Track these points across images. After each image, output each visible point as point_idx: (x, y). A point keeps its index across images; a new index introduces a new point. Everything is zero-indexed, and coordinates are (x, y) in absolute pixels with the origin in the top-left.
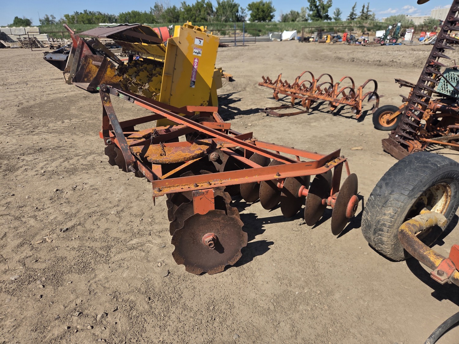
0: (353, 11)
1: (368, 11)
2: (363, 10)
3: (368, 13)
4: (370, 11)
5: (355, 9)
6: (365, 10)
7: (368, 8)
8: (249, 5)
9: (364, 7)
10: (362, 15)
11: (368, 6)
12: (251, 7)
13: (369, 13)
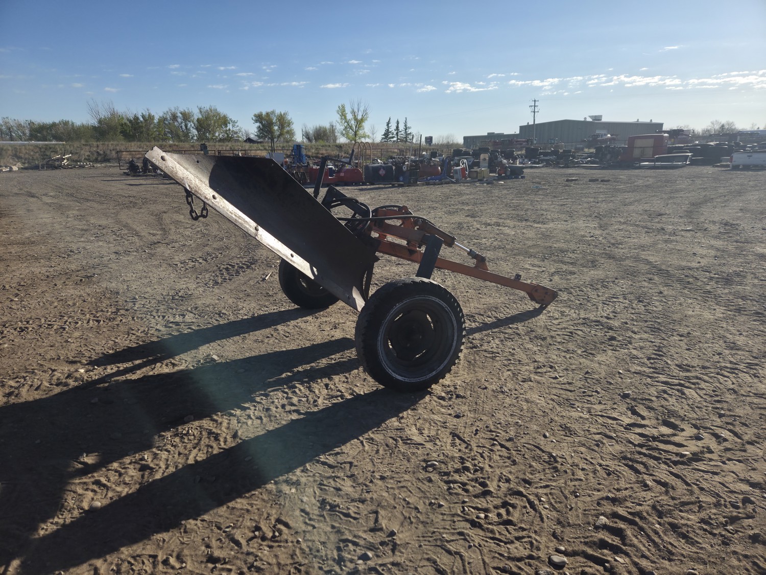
0: (388, 127)
1: (406, 129)
2: (397, 127)
5: (390, 125)
6: (401, 127)
7: (406, 126)
8: (255, 116)
9: (398, 123)
10: (397, 134)
11: (406, 122)
12: (259, 118)
13: (409, 131)
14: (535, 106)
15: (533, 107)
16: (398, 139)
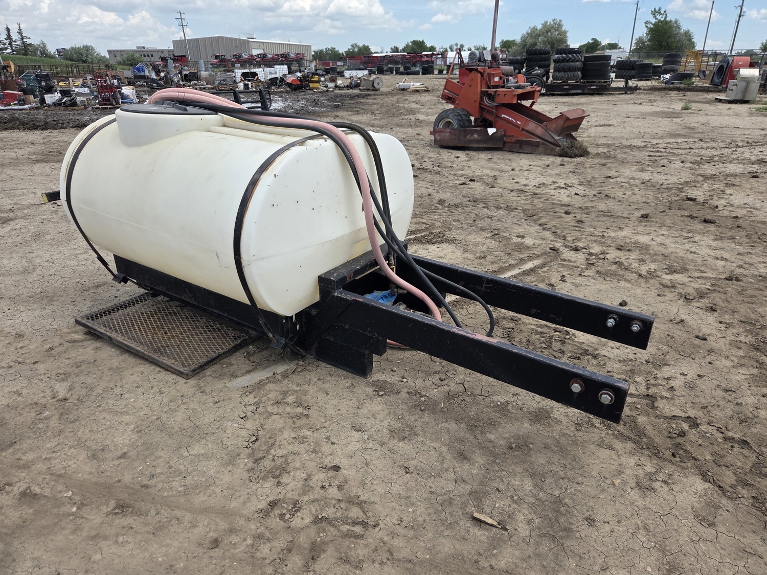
1: (22, 39)
2: (9, 36)
3: (25, 40)
4: (27, 38)
6: (15, 36)
7: (20, 32)
9: (8, 30)
10: (10, 44)
11: (20, 29)
13: (29, 41)
14: (182, 19)
15: (180, 20)
16: (13, 51)
